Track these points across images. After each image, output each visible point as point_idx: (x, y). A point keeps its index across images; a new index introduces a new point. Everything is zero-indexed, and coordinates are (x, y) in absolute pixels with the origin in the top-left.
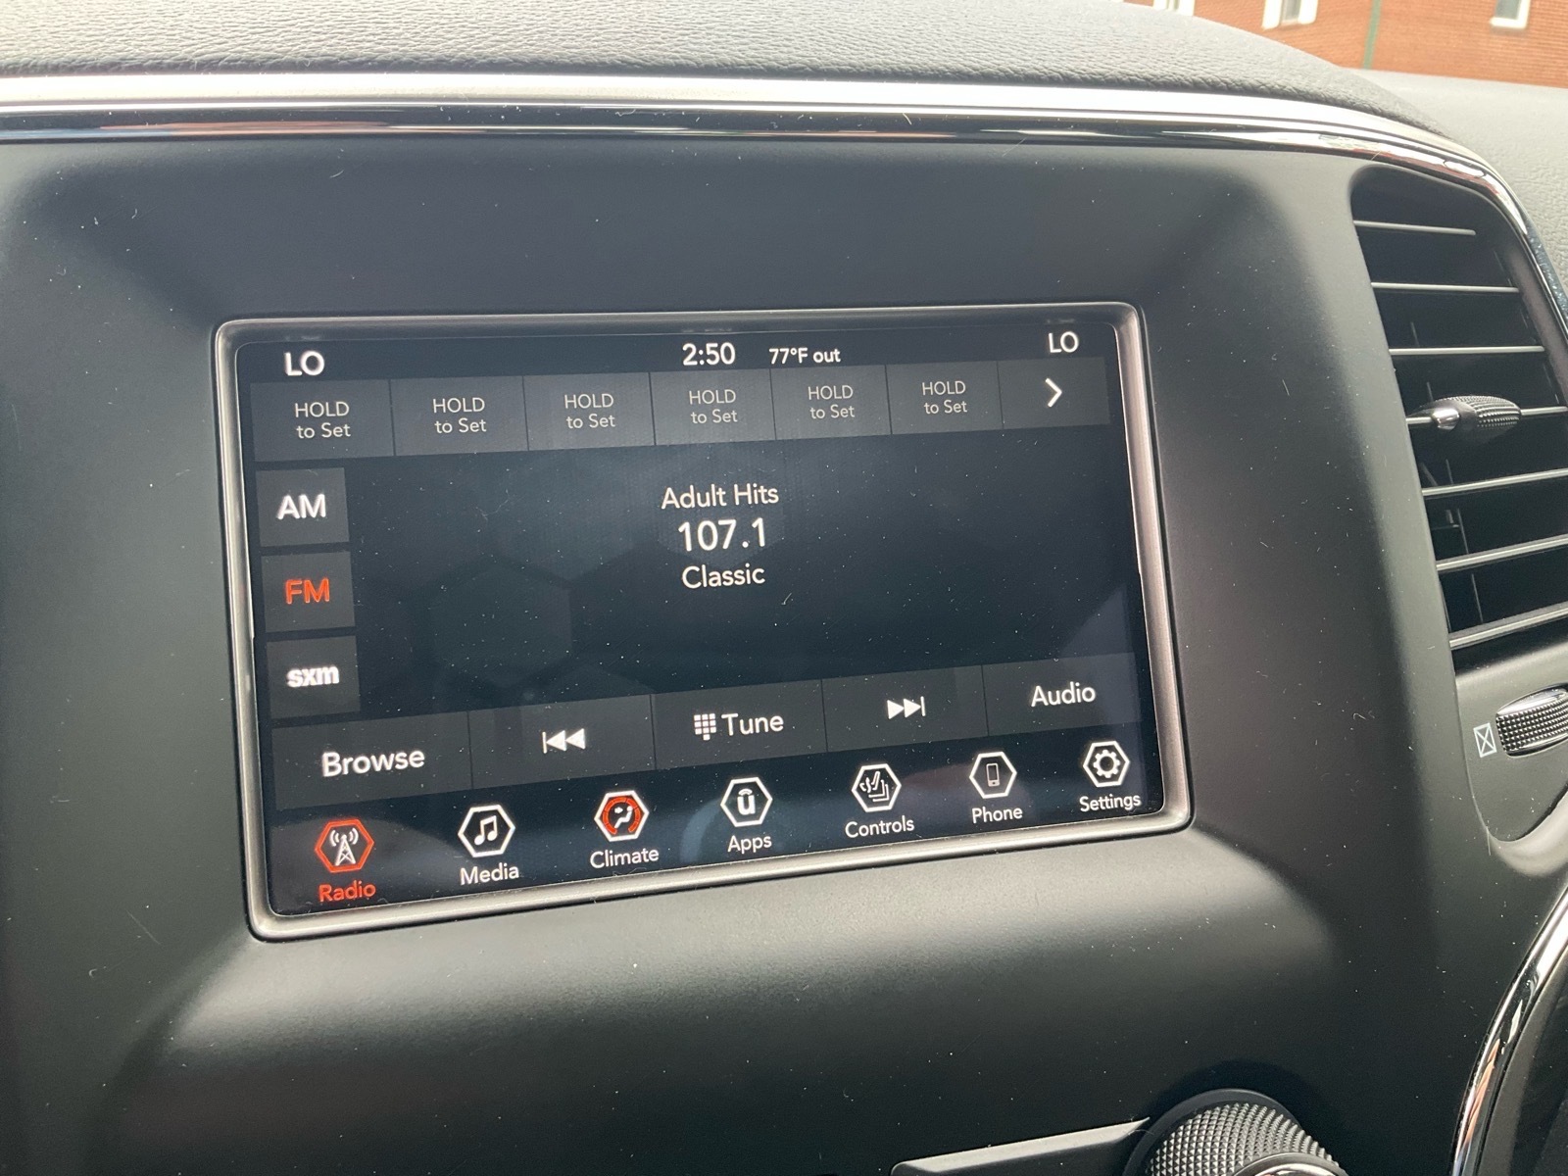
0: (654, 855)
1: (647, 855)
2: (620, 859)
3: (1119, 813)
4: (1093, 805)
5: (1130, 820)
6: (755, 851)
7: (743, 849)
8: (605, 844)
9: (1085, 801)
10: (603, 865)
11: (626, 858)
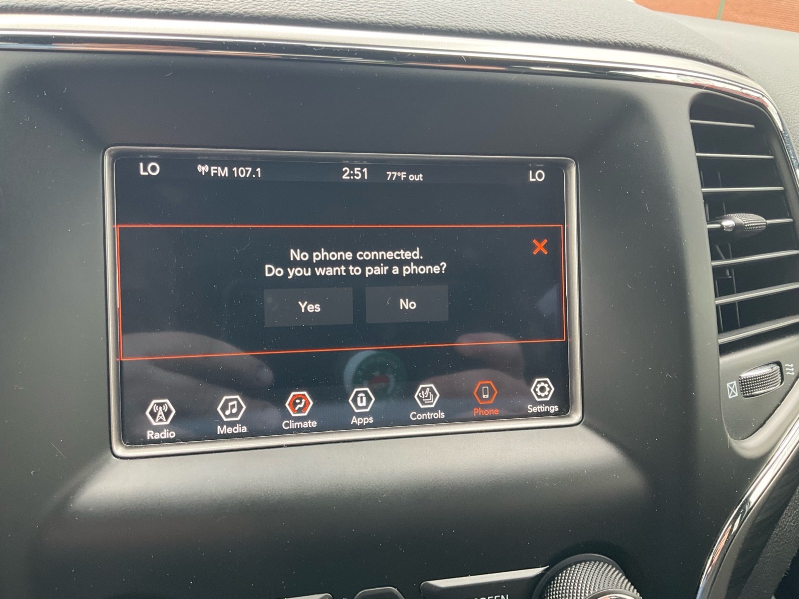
0: (314, 424)
1: (311, 424)
2: (297, 425)
3: (547, 414)
4: (535, 410)
5: (552, 418)
6: (364, 424)
7: (359, 423)
8: (289, 417)
9: (530, 407)
10: (288, 427)
11: (300, 425)
